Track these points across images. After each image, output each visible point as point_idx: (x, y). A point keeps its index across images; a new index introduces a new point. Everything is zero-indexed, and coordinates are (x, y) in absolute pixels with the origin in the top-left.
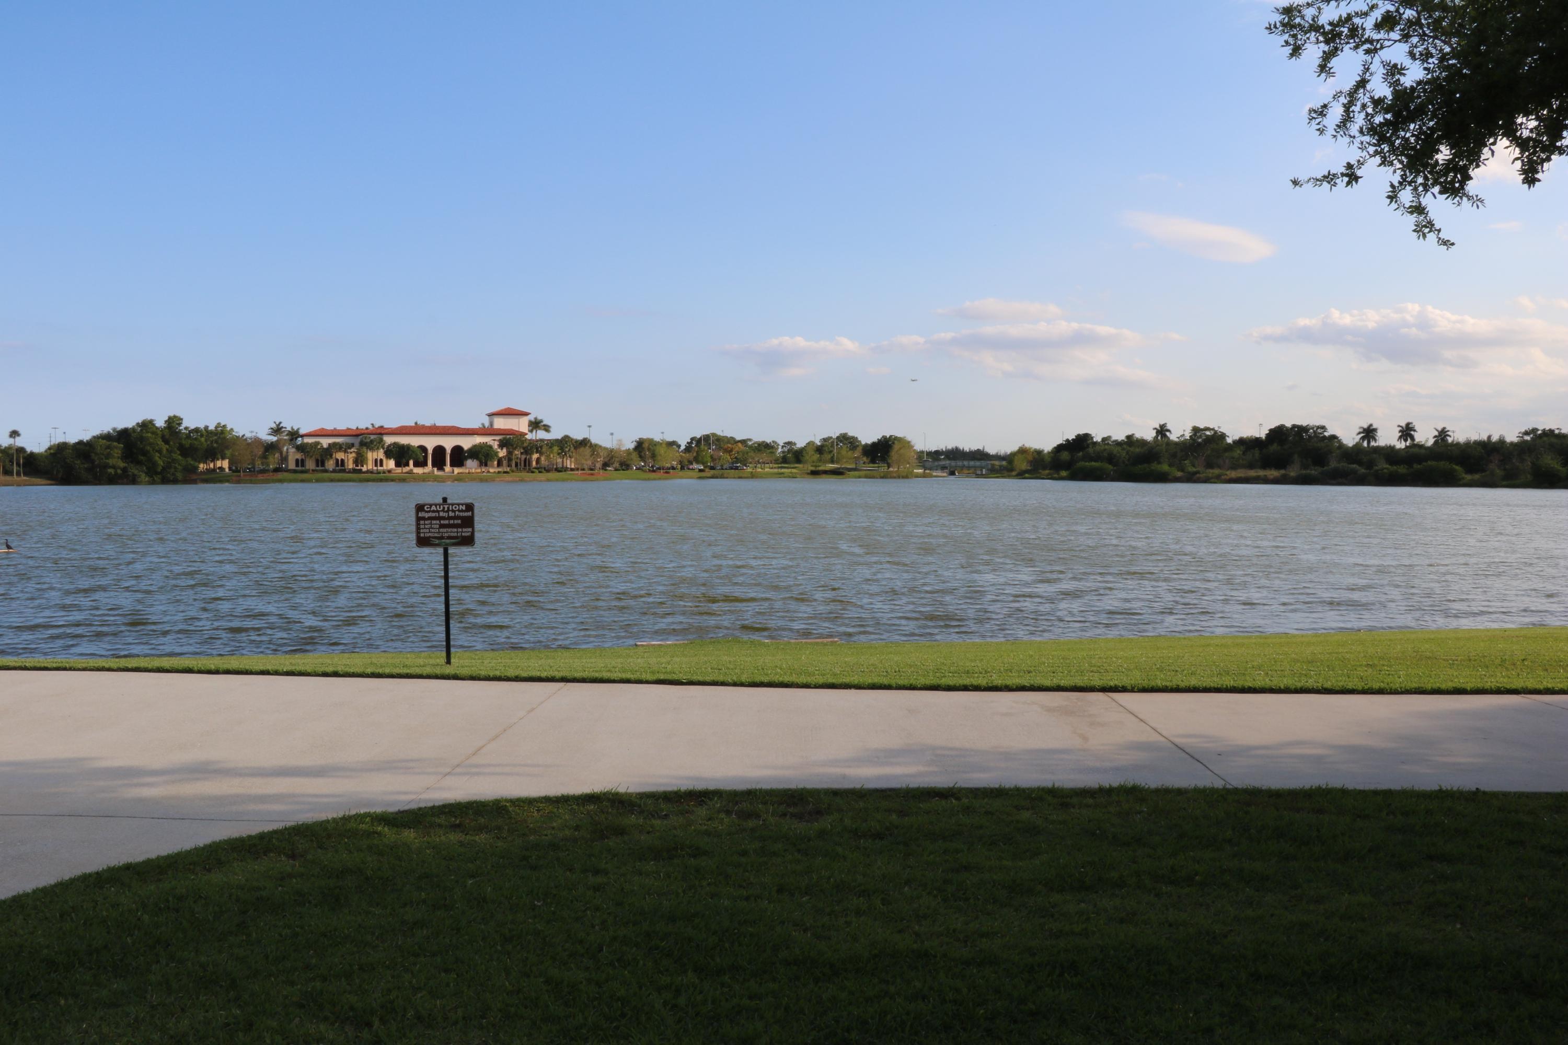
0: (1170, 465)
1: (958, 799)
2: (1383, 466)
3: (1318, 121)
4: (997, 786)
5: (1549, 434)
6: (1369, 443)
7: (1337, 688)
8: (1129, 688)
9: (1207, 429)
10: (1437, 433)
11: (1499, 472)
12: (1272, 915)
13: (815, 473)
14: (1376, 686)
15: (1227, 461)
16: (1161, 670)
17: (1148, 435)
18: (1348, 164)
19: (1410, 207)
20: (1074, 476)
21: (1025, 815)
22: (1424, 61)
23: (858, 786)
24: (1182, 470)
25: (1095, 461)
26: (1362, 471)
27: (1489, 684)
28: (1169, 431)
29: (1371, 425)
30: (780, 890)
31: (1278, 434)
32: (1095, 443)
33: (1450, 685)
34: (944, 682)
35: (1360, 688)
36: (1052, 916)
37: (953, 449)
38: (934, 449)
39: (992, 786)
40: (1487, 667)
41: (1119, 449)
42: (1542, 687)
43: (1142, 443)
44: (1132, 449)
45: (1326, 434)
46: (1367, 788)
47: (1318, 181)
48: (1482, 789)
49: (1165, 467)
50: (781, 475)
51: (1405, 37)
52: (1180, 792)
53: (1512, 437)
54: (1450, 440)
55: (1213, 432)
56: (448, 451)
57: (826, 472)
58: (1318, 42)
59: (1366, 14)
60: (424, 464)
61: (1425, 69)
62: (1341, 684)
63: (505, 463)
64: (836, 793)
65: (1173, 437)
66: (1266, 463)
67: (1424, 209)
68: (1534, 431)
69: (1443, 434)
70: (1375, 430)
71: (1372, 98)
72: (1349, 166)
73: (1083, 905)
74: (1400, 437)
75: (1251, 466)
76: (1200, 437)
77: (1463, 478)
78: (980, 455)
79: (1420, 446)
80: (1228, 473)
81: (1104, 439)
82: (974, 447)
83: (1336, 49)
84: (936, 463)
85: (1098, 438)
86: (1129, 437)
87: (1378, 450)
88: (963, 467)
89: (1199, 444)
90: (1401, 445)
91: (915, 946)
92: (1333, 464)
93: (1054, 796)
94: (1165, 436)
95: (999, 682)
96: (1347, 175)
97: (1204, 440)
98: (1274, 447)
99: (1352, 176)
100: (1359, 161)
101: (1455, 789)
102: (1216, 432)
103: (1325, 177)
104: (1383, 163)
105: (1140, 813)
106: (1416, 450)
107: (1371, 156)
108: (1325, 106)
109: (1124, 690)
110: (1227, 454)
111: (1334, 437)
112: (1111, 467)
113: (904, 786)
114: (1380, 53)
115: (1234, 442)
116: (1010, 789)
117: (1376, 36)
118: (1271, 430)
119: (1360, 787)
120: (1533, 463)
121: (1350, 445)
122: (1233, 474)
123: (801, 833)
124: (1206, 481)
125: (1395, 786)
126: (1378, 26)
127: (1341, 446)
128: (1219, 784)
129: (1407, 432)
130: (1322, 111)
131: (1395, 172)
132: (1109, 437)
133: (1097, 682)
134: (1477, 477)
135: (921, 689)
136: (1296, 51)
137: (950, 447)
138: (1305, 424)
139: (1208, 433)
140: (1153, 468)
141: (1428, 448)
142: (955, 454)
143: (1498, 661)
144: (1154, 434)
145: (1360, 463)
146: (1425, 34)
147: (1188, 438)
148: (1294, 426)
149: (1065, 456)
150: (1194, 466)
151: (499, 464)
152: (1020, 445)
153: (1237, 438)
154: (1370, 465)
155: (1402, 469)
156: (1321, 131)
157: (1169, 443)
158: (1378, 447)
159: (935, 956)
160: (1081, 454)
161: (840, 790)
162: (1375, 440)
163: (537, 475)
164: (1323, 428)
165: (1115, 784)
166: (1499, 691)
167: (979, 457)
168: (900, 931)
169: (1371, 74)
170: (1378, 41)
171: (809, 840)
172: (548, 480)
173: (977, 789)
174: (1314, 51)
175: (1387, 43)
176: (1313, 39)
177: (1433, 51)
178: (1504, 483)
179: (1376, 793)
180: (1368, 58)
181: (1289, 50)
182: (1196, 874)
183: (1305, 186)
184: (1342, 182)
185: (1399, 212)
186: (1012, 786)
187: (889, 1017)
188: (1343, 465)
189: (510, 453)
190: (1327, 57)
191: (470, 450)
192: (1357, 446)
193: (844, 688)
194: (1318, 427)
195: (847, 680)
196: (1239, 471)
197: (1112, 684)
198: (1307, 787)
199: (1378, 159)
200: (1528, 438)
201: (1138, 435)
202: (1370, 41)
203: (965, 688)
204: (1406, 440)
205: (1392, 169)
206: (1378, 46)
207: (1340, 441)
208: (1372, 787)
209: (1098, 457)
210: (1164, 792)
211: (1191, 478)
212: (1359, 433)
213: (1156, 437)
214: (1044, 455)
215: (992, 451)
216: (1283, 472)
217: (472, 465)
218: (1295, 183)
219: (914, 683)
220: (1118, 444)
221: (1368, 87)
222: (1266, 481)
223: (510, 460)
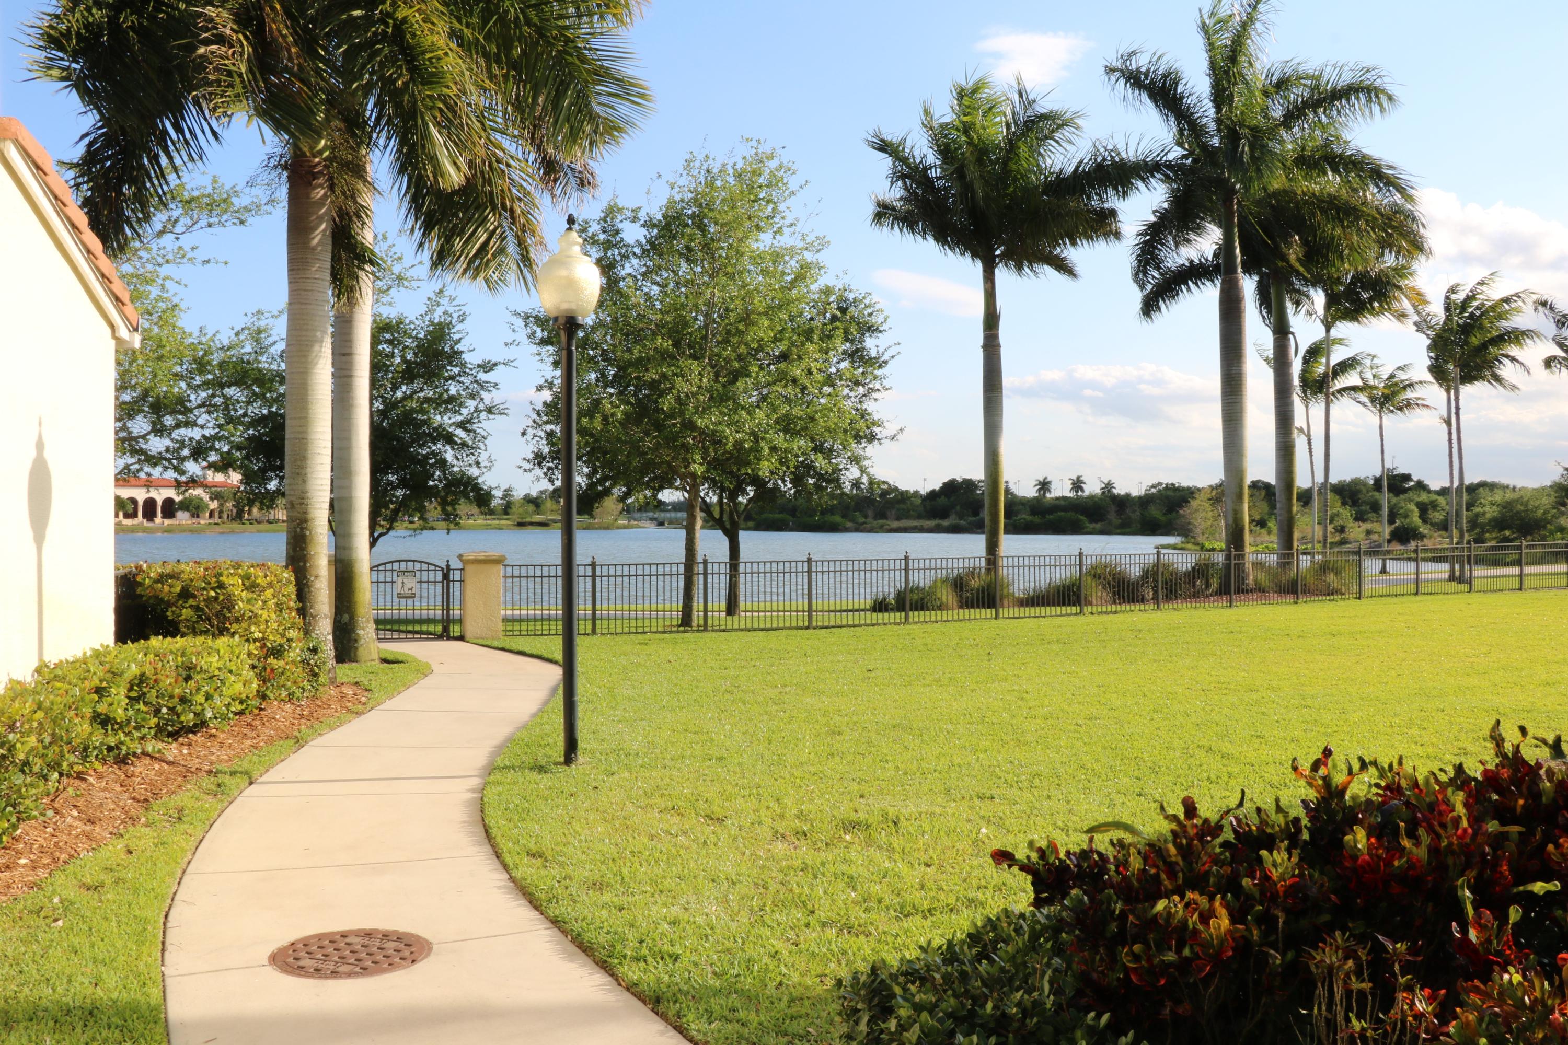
0: (843, 516)
6: (1045, 495)
9: (884, 483)
10: (1104, 486)
13: (521, 525)
15: (894, 512)
20: (758, 527)
24: (853, 521)
26: (1036, 520)
29: (1045, 478)
31: (949, 487)
49: (837, 519)
50: (488, 527)
56: (159, 503)
57: (532, 524)
60: (134, 515)
63: (217, 515)
68: (1160, 484)
69: (1109, 486)
70: (1049, 483)
74: (1072, 489)
75: (918, 518)
87: (1053, 501)
90: (1073, 496)
92: (982, 515)
98: (945, 499)
110: (898, 505)
118: (945, 484)
121: (1028, 498)
122: (895, 524)
124: (871, 530)
127: (1017, 498)
129: (1077, 485)
145: (1035, 513)
148: (965, 480)
150: (865, 517)
151: (211, 515)
154: (1046, 514)
158: (1053, 498)
162: (1050, 492)
163: (248, 526)
172: (259, 531)
188: (1026, 515)
189: (221, 505)
191: (181, 502)
192: (1035, 497)
196: (903, 521)
200: (1151, 491)
204: (1077, 492)
207: (1015, 494)
211: (859, 529)
212: (1036, 486)
216: (939, 522)
217: (182, 517)
222: (922, 530)
223: (221, 512)
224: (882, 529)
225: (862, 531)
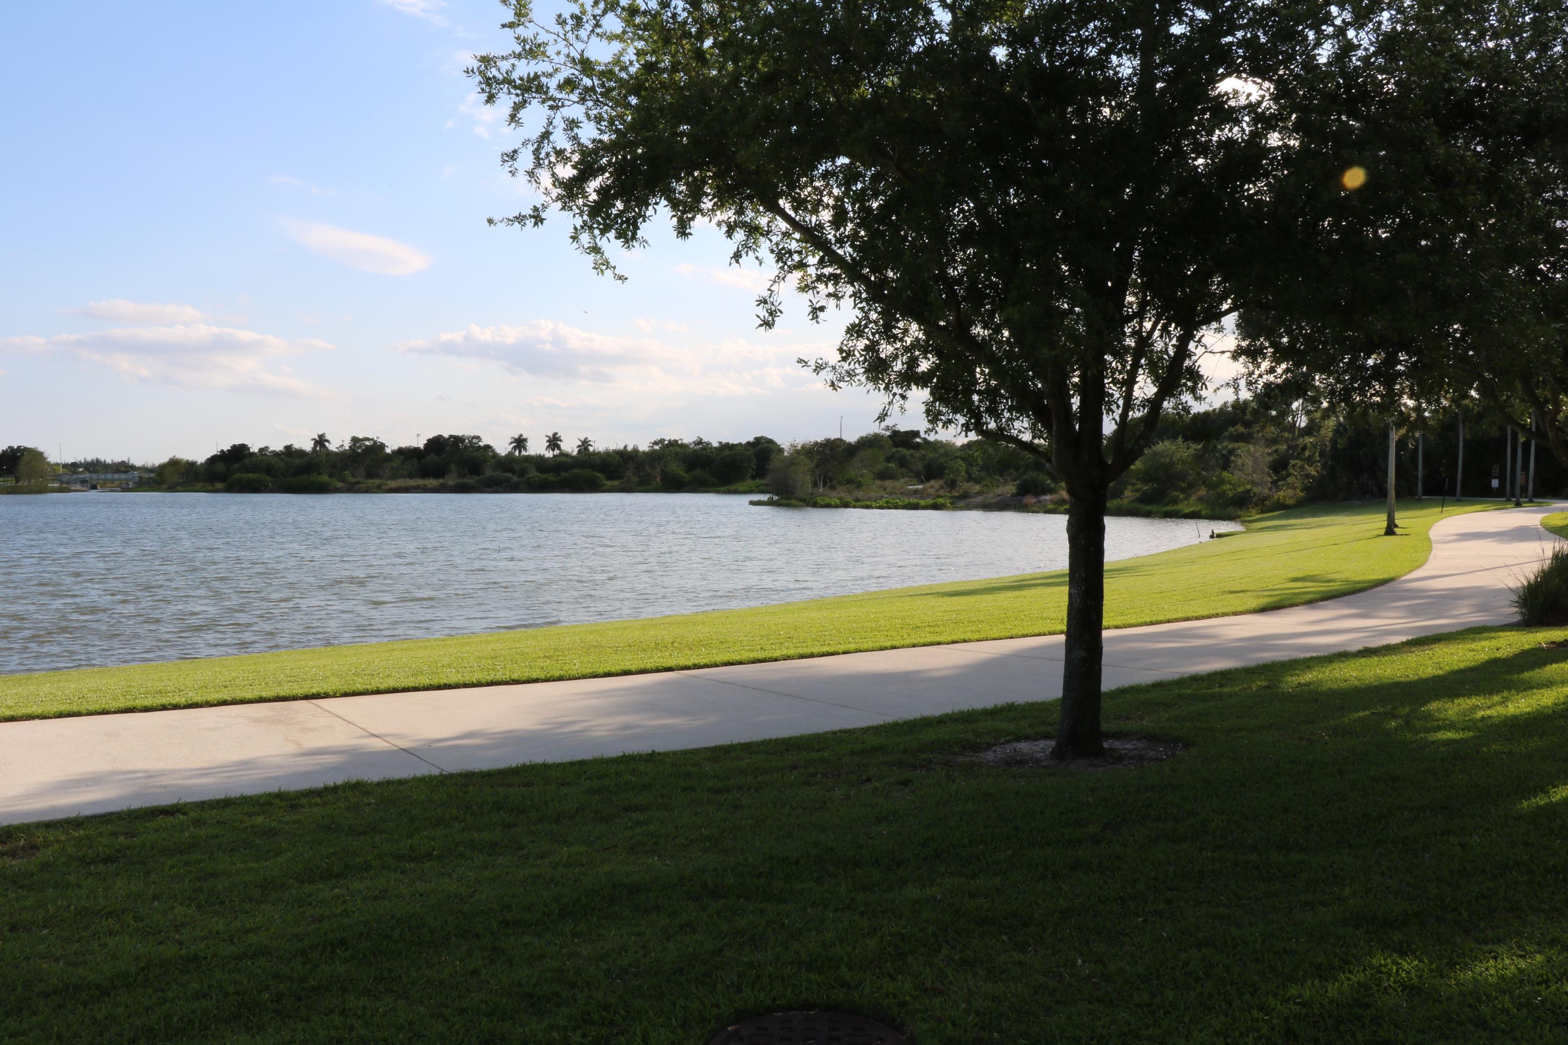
0: (331, 476)
1: (184, 814)
2: (533, 473)
3: (510, 163)
4: (223, 797)
5: (673, 444)
6: (520, 452)
7: (523, 679)
8: (331, 693)
9: (367, 439)
10: (580, 443)
11: (636, 479)
12: (507, 874)
14: (557, 674)
15: (387, 471)
16: (356, 674)
17: (307, 446)
18: (535, 207)
19: (588, 248)
20: (230, 489)
21: (259, 820)
22: (598, 123)
23: (73, 815)
24: (343, 481)
25: (253, 472)
26: (515, 479)
27: (649, 665)
28: (328, 441)
29: (521, 435)
30: (13, 928)
31: (436, 444)
32: (253, 453)
33: (618, 668)
34: (139, 703)
35: (543, 677)
36: (310, 904)
37: (93, 461)
38: (70, 461)
39: (217, 797)
40: (645, 651)
41: (277, 459)
42: (690, 664)
43: (301, 453)
44: (290, 460)
45: (481, 444)
46: (564, 761)
47: (510, 221)
48: (657, 751)
49: (325, 478)
51: (583, 100)
52: (401, 782)
53: (644, 447)
54: (591, 449)
55: (372, 442)
58: (510, 93)
59: (551, 75)
61: (598, 129)
62: (526, 674)
64: (48, 825)
65: (333, 447)
66: (425, 473)
67: (600, 249)
68: (662, 441)
69: (585, 444)
70: (525, 440)
71: (554, 148)
72: (536, 209)
73: (337, 890)
74: (548, 447)
75: (411, 476)
76: (360, 447)
77: (605, 485)
78: (123, 468)
79: (567, 455)
80: (388, 482)
81: (261, 450)
82: (118, 459)
83: (525, 101)
84: (75, 477)
85: (255, 449)
86: (288, 448)
87: (529, 459)
88: (106, 481)
89: (358, 454)
90: (549, 454)
91: (183, 952)
92: (488, 473)
93: (282, 800)
94: (325, 446)
95: (198, 699)
96: (533, 217)
97: (363, 451)
98: (432, 457)
99: (538, 219)
100: (543, 205)
101: (636, 753)
102: (375, 442)
103: (516, 217)
104: (563, 208)
105: (369, 804)
106: (563, 459)
107: (554, 201)
108: (515, 152)
109: (326, 696)
110: (386, 464)
111: (488, 447)
112: (269, 478)
113: (125, 808)
114: (561, 109)
115: (393, 452)
116: (236, 799)
117: (559, 96)
118: (429, 440)
119: (558, 761)
120: (662, 470)
121: (503, 454)
122: (393, 484)
123: (20, 870)
124: (367, 491)
125: (588, 757)
126: (560, 87)
127: (495, 455)
128: (435, 772)
129: (554, 442)
130: (513, 155)
131: (574, 216)
132: (267, 447)
133: (300, 692)
134: (615, 483)
135: (115, 712)
136: (491, 99)
137: (89, 459)
138: (460, 435)
139: (367, 443)
140: (313, 479)
141: (574, 457)
142: (95, 466)
143: (653, 645)
144: (312, 444)
145: (513, 471)
146: (598, 100)
147: (347, 448)
148: (451, 436)
149: (220, 467)
150: (354, 476)
152: (171, 456)
153: (396, 448)
154: (522, 473)
155: (551, 477)
156: (513, 173)
157: (330, 454)
158: (529, 456)
159: (206, 958)
160: (237, 465)
161: (52, 821)
162: (525, 449)
164: (478, 438)
165: (339, 782)
166: (658, 670)
167: (123, 469)
168: (160, 943)
169: (554, 127)
170: (560, 100)
171: (32, 875)
173: (203, 803)
174: (506, 100)
175: (567, 103)
176: (505, 90)
177: (605, 116)
178: (640, 488)
179: (572, 764)
180: (551, 113)
181: (484, 97)
182: (434, 850)
183: (498, 224)
184: (530, 222)
185: (579, 251)
186: (238, 796)
187: (176, 1018)
188: (498, 474)
190: (518, 107)
192: (510, 454)
193: (26, 720)
194: (474, 437)
195: (28, 711)
196: (399, 480)
197: (314, 691)
198: (514, 765)
199: (559, 204)
200: (657, 447)
201: (297, 445)
202: (552, 98)
203: (164, 708)
204: (553, 450)
205: (571, 213)
206: (560, 104)
207: (493, 451)
208: (569, 759)
209: (255, 469)
210: (387, 784)
211: (352, 489)
212: (511, 443)
213: (314, 448)
214: (197, 466)
215: (138, 463)
216: (441, 481)
218: (490, 221)
219: (107, 706)
220: (276, 454)
221: (551, 138)
224: (379, 489)
225: (356, 492)
